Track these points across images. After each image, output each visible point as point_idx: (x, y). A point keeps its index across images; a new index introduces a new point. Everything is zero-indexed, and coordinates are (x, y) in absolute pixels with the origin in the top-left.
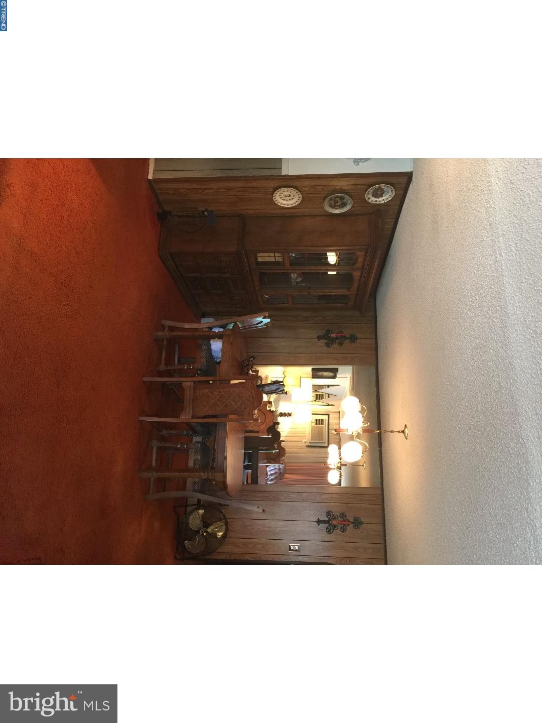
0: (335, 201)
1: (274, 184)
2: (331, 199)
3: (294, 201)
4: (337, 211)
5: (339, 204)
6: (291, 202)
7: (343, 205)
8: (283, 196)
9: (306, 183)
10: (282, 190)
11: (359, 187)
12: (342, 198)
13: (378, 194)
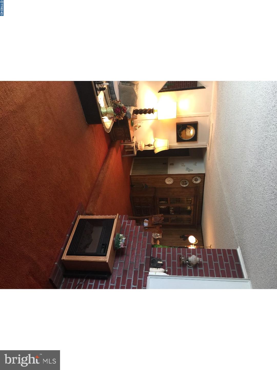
0: (183, 182)
1: (165, 177)
2: (182, 182)
3: (171, 182)
4: (184, 186)
5: (184, 184)
6: (170, 183)
7: (186, 184)
8: (168, 181)
9: (175, 176)
10: (167, 179)
11: (190, 178)
12: (185, 182)
13: (196, 180)
